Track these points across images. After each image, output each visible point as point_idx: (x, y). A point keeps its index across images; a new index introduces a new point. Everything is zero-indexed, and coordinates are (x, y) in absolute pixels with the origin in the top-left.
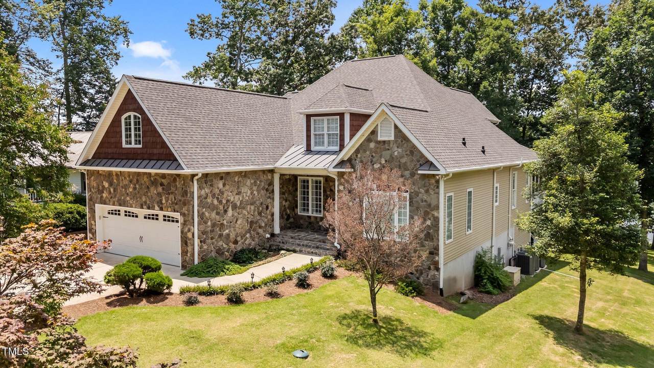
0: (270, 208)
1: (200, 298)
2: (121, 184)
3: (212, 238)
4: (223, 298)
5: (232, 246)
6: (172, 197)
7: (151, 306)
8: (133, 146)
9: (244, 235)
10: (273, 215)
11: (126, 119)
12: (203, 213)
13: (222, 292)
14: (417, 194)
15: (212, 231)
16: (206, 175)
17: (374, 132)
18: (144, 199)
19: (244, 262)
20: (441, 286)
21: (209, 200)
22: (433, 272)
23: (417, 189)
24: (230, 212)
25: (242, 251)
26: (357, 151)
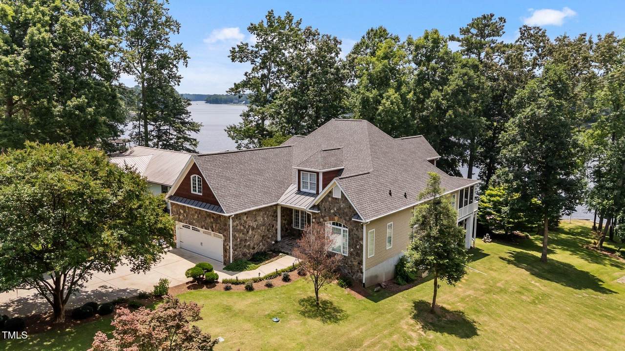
0: (275, 226)
1: (233, 286)
2: (190, 213)
3: (240, 248)
4: (243, 286)
5: (252, 251)
6: (218, 225)
7: (208, 290)
8: (197, 193)
9: (259, 244)
10: (276, 230)
11: (193, 177)
12: (235, 235)
13: (243, 283)
14: (352, 230)
15: (240, 244)
16: (236, 215)
17: (331, 192)
18: (203, 224)
19: (257, 261)
20: (364, 282)
21: (238, 228)
22: (359, 274)
23: (352, 228)
24: (250, 232)
25: (257, 253)
26: (322, 201)
